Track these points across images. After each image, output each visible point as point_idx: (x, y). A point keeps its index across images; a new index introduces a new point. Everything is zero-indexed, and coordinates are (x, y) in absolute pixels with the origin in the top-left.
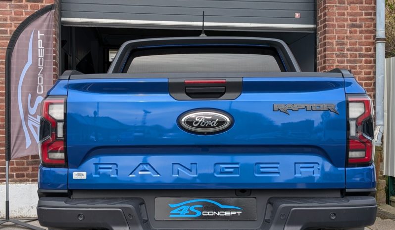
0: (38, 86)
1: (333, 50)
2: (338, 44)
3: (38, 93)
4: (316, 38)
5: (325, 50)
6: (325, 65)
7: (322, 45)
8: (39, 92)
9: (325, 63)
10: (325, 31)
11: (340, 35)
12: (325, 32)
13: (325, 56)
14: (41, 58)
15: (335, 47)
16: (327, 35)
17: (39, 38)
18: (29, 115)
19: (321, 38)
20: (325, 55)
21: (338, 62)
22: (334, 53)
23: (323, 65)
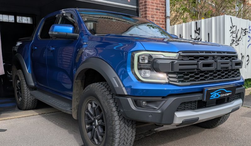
2: (151, 17)
11: (152, 13)
12: (146, 11)
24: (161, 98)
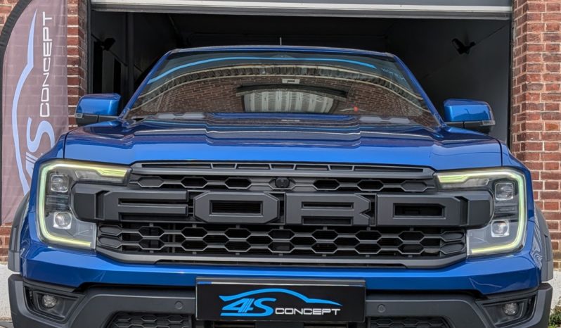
0: (42, 104)
1: (539, 49)
2: (547, 38)
3: (41, 115)
4: (511, 29)
5: (525, 48)
6: (524, 73)
7: (521, 41)
8: (43, 114)
9: (524, 70)
10: (526, 16)
11: (551, 22)
12: (526, 18)
13: (525, 59)
14: (47, 57)
15: (544, 43)
16: (528, 23)
17: (44, 24)
18: (27, 154)
19: (520, 29)
20: (526, 56)
21: (548, 68)
22: (542, 53)
23: (522, 74)
24: (72, 290)
